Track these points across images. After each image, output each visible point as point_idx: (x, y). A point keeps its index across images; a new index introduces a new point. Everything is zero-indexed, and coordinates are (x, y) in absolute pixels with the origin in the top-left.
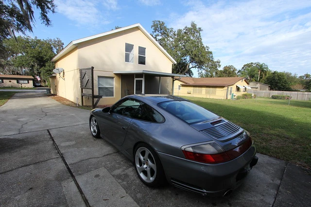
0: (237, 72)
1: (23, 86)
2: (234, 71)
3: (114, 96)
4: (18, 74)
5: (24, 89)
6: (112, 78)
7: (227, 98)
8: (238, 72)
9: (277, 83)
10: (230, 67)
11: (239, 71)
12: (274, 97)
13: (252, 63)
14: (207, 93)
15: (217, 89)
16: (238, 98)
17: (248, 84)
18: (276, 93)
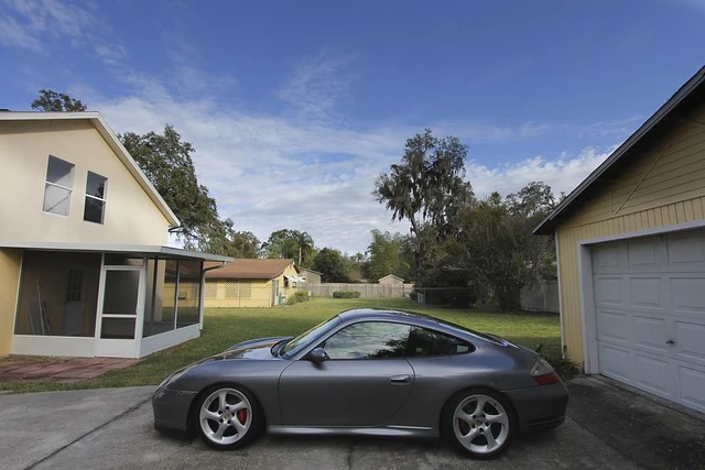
0: (260, 245)
2: (254, 243)
7: (273, 304)
8: (263, 246)
9: (330, 268)
10: (246, 236)
11: (265, 245)
12: (337, 296)
13: (285, 231)
14: (229, 295)
15: (254, 285)
16: (291, 302)
17: (298, 272)
18: (337, 287)
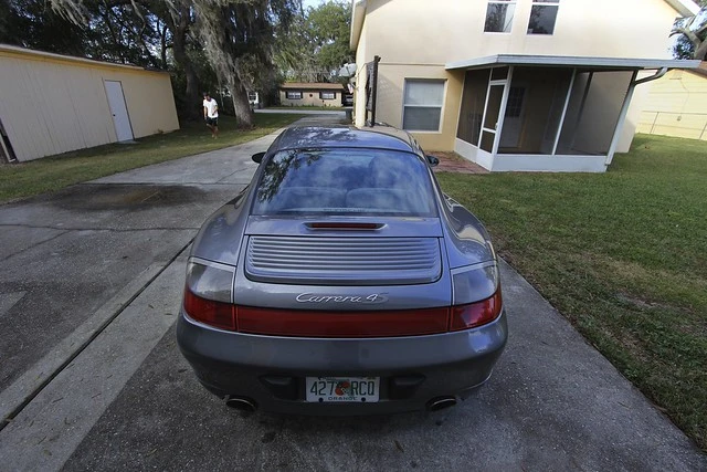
1: (327, 102)
3: (440, 131)
4: (326, 81)
5: (331, 109)
6: (442, 82)
